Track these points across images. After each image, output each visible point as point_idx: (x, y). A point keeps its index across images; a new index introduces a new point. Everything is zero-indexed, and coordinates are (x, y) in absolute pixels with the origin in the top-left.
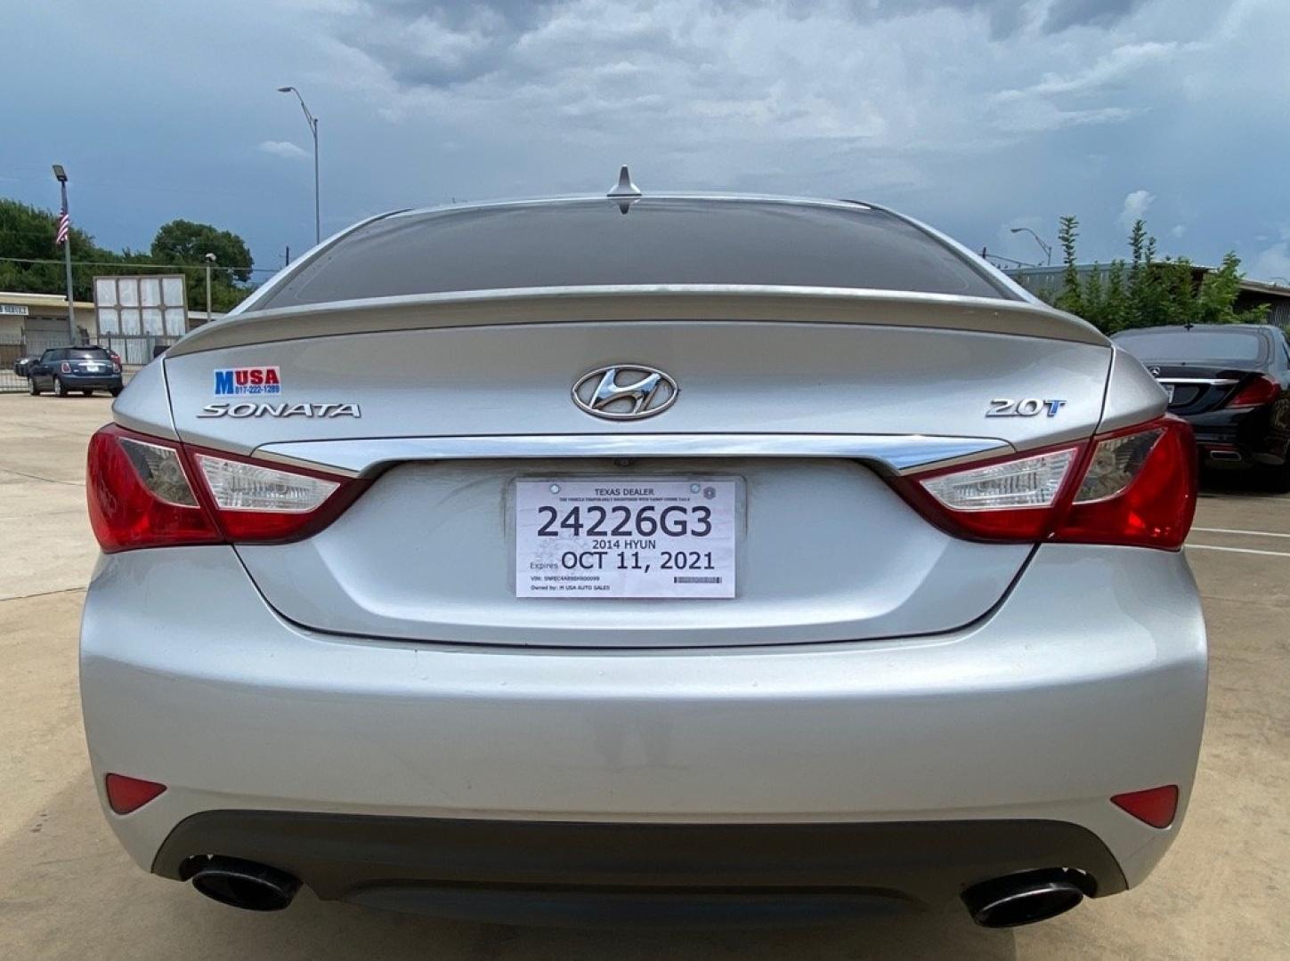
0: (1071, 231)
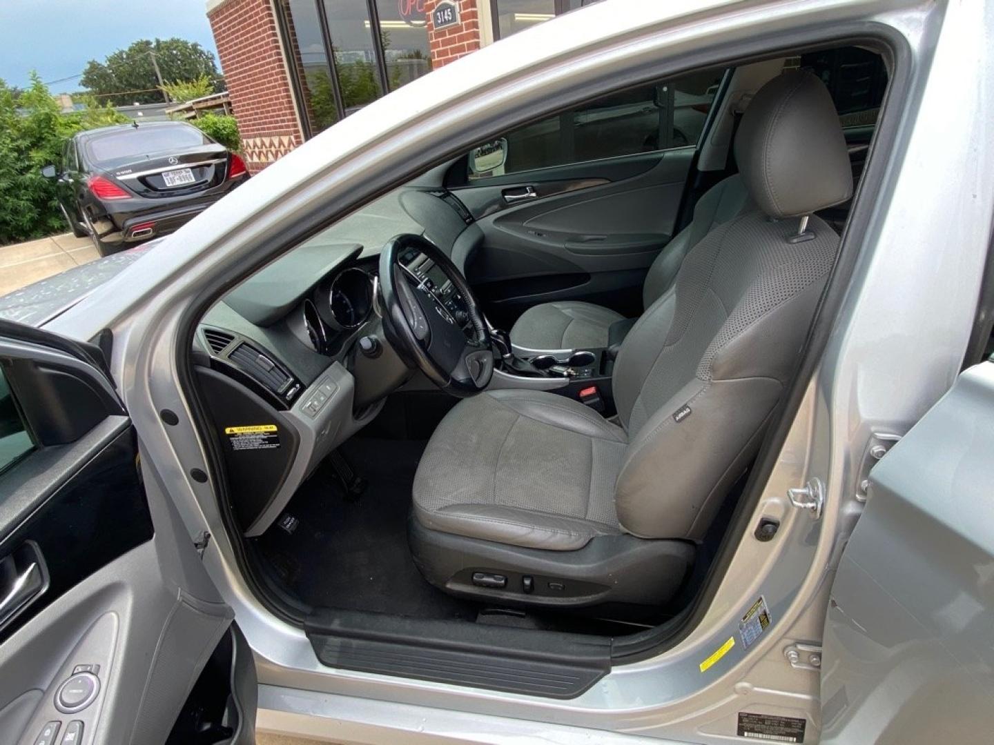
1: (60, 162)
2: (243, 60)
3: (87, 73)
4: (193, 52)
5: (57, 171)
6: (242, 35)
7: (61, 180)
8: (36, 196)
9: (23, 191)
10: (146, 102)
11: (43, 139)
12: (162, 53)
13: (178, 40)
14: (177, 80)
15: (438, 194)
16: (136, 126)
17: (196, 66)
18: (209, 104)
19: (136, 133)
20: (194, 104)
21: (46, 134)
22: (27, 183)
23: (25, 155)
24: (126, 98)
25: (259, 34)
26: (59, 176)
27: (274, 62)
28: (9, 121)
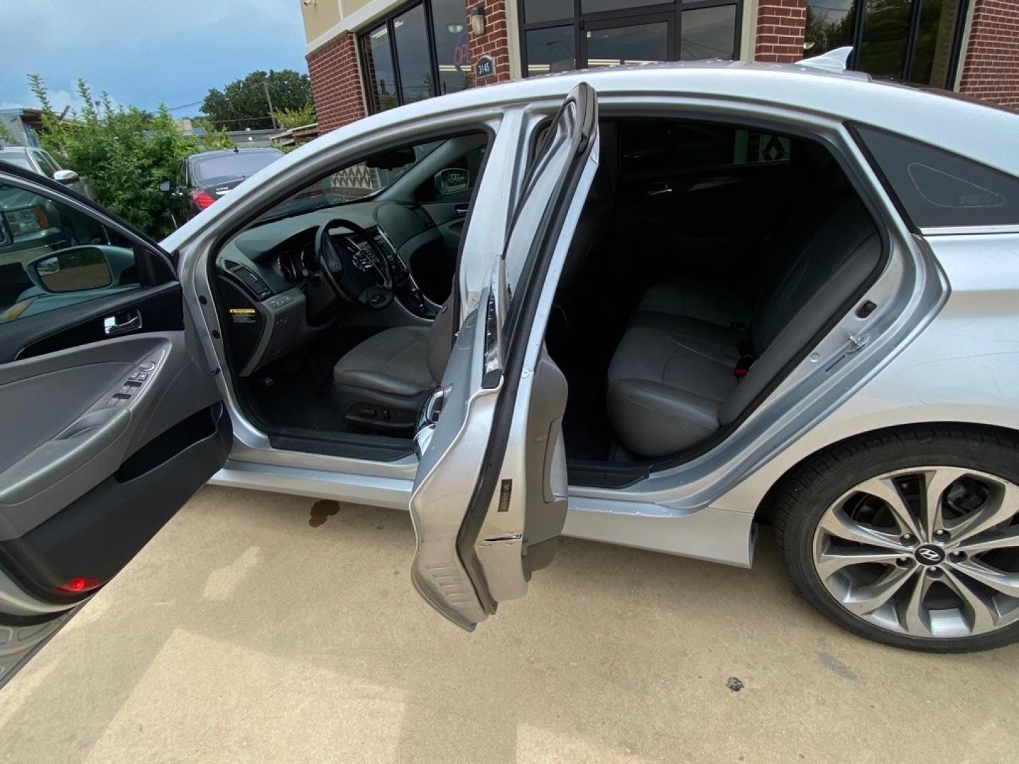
0: (41, 86)
1: (175, 180)
2: (331, 97)
3: (208, 100)
4: (302, 83)
5: (171, 186)
6: (332, 76)
7: (173, 194)
8: (153, 207)
9: (143, 203)
10: (257, 128)
11: (163, 159)
12: (274, 83)
13: (290, 72)
14: (286, 108)
15: (410, 206)
16: (237, 151)
17: (304, 96)
18: (306, 132)
19: (238, 156)
20: (293, 131)
21: (166, 155)
22: (147, 196)
23: (147, 172)
24: (239, 123)
25: (345, 75)
26: (172, 191)
27: (355, 99)
28: (138, 143)
